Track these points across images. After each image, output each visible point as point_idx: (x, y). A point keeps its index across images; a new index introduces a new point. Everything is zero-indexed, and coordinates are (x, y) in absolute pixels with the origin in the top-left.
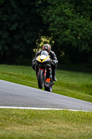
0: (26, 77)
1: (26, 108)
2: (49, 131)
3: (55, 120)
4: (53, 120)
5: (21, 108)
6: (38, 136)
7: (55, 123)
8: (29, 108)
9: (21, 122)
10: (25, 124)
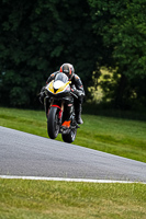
1: (76, 180)
2: (112, 216)
3: (122, 200)
4: (119, 199)
5: (68, 180)
7: (122, 204)
8: (80, 180)
10: (74, 205)
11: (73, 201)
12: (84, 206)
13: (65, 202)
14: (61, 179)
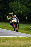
0: (4, 26)
1: (5, 37)
2: (13, 44)
3: (15, 40)
4: (14, 40)
5: (3, 37)
6: (9, 46)
7: (15, 41)
8: (6, 37)
9: (3, 42)
10: (5, 42)
11: (5, 41)
12: (7, 42)
13: (3, 41)
14: (2, 37)
